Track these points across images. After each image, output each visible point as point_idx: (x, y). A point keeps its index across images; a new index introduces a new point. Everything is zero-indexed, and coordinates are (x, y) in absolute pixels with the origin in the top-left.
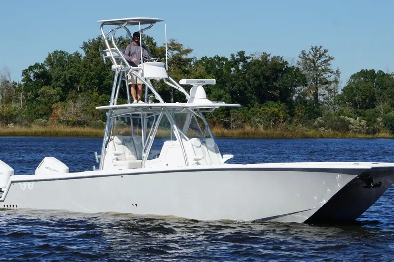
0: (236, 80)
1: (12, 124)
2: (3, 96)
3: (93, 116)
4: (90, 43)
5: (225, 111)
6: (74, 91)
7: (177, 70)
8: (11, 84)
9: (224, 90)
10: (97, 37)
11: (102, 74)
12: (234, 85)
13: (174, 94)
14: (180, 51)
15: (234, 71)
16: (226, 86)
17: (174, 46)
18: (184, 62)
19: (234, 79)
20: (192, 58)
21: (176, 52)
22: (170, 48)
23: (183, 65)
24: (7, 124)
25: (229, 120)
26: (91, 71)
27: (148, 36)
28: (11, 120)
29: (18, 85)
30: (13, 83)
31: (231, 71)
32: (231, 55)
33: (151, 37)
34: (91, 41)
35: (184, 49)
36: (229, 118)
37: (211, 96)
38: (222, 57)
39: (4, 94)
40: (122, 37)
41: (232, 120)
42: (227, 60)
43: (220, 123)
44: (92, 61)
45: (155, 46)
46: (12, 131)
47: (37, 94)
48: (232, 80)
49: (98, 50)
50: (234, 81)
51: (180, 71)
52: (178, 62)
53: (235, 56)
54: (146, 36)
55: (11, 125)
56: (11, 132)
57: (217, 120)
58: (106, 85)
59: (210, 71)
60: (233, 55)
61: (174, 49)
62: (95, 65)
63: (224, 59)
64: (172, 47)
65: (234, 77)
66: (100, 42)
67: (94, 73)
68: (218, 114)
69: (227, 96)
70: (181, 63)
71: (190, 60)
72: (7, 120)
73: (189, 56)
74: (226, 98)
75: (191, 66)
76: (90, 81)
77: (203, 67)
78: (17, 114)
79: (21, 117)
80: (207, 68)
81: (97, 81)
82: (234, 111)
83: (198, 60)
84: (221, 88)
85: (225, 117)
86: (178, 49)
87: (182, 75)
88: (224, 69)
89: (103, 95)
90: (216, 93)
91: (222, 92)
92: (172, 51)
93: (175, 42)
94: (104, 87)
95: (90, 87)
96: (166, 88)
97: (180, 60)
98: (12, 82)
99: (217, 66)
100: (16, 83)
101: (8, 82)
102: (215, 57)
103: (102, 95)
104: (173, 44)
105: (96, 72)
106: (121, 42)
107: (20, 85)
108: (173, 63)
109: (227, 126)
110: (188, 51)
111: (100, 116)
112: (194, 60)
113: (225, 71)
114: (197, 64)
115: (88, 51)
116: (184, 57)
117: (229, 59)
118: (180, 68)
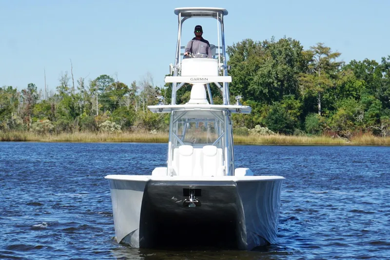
0: (386, 85)
1: (155, 130)
2: (146, 102)
3: (237, 122)
4: (234, 47)
5: (375, 118)
6: (218, 97)
7: (324, 75)
8: (154, 90)
9: (374, 96)
10: (242, 41)
11: (246, 79)
12: (384, 90)
13: (321, 100)
14: (328, 55)
15: (385, 76)
16: (376, 91)
17: (322, 50)
18: (332, 66)
19: (385, 84)
20: (341, 63)
21: (323, 56)
22: (317, 52)
23: (331, 69)
24: (150, 130)
25: (380, 127)
26: (235, 76)
27: (294, 40)
28: (154, 126)
29: (161, 91)
30: (156, 89)
31: (382, 76)
32: (382, 58)
33: (297, 41)
34: (236, 45)
35: (331, 53)
36: (379, 125)
37: (361, 102)
38: (372, 61)
39: (147, 100)
40: (268, 41)
41: (382, 127)
42: (377, 64)
43: (370, 130)
44: (235, 66)
45: (302, 50)
46: (155, 137)
47: (180, 100)
48: (382, 85)
49: (242, 54)
50: (385, 87)
51: (327, 75)
52: (326, 66)
53: (386, 60)
54: (292, 40)
55: (154, 132)
56: (154, 139)
57: (367, 126)
58: (251, 90)
59: (360, 76)
60: (384, 59)
61: (322, 53)
62: (239, 70)
63: (374, 63)
64: (319, 51)
65: (385, 82)
66: (244, 46)
67: (238, 78)
68: (367, 121)
69: (378, 101)
70: (329, 67)
71: (338, 65)
72: (150, 126)
73: (337, 60)
74: (376, 104)
75: (338, 71)
76: (235, 87)
77: (352, 72)
78: (160, 121)
79: (164, 123)
80: (356, 72)
81: (241, 86)
82: (385, 118)
83: (346, 64)
84: (371, 94)
85: (375, 124)
86: (326, 53)
87: (330, 79)
88: (374, 74)
89: (248, 101)
90: (365, 99)
91: (371, 97)
92: (319, 55)
93: (323, 46)
94: (248, 92)
95: (234, 92)
96: (314, 93)
97: (328, 64)
98: (155, 87)
99: (366, 71)
100: (159, 89)
101: (150, 87)
102: (365, 61)
103: (246, 100)
104: (321, 48)
105: (241, 77)
106: (266, 46)
107: (163, 91)
108: (321, 68)
109: (377, 133)
110: (336, 55)
111: (244, 122)
112: (342, 65)
113: (374, 75)
114: (345, 68)
115: (232, 55)
116: (332, 61)
117: (380, 63)
118: (327, 73)
